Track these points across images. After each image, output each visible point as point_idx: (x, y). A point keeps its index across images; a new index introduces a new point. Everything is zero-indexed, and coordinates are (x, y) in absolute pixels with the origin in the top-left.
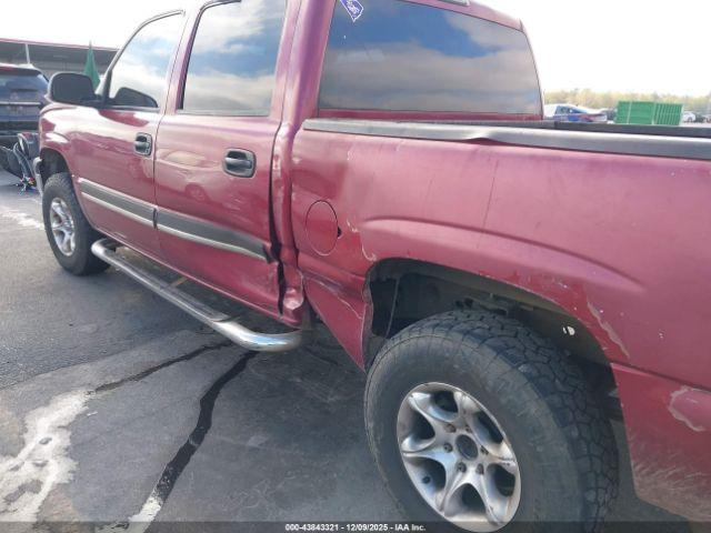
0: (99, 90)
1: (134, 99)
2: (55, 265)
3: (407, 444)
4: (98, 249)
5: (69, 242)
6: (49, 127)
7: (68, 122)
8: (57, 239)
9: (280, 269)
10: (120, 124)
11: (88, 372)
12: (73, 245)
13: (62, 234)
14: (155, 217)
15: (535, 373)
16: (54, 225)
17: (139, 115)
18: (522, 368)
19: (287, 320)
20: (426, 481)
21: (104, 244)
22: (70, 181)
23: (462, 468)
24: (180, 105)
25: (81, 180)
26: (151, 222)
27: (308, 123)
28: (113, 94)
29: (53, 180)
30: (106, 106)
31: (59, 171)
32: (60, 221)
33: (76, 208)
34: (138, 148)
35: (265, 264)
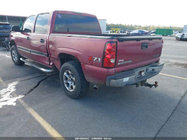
0: (21, 29)
1: (27, 31)
2: (13, 64)
3: (65, 81)
4: (21, 59)
5: (16, 59)
6: (12, 36)
7: (16, 35)
8: (14, 58)
9: (49, 58)
10: (24, 35)
11: (19, 79)
12: (17, 59)
13: (14, 57)
14: (30, 51)
15: (76, 66)
16: (13, 56)
17: (29, 34)
18: (75, 66)
19: (51, 67)
20: (67, 86)
21: (22, 58)
22: (16, 46)
23: (72, 83)
24: (34, 32)
25: (18, 46)
26: (29, 52)
27: (51, 34)
28: (23, 30)
29: (13, 46)
30: (22, 32)
31: (14, 45)
32: (14, 55)
33: (17, 52)
34: (28, 39)
35: (47, 57)
